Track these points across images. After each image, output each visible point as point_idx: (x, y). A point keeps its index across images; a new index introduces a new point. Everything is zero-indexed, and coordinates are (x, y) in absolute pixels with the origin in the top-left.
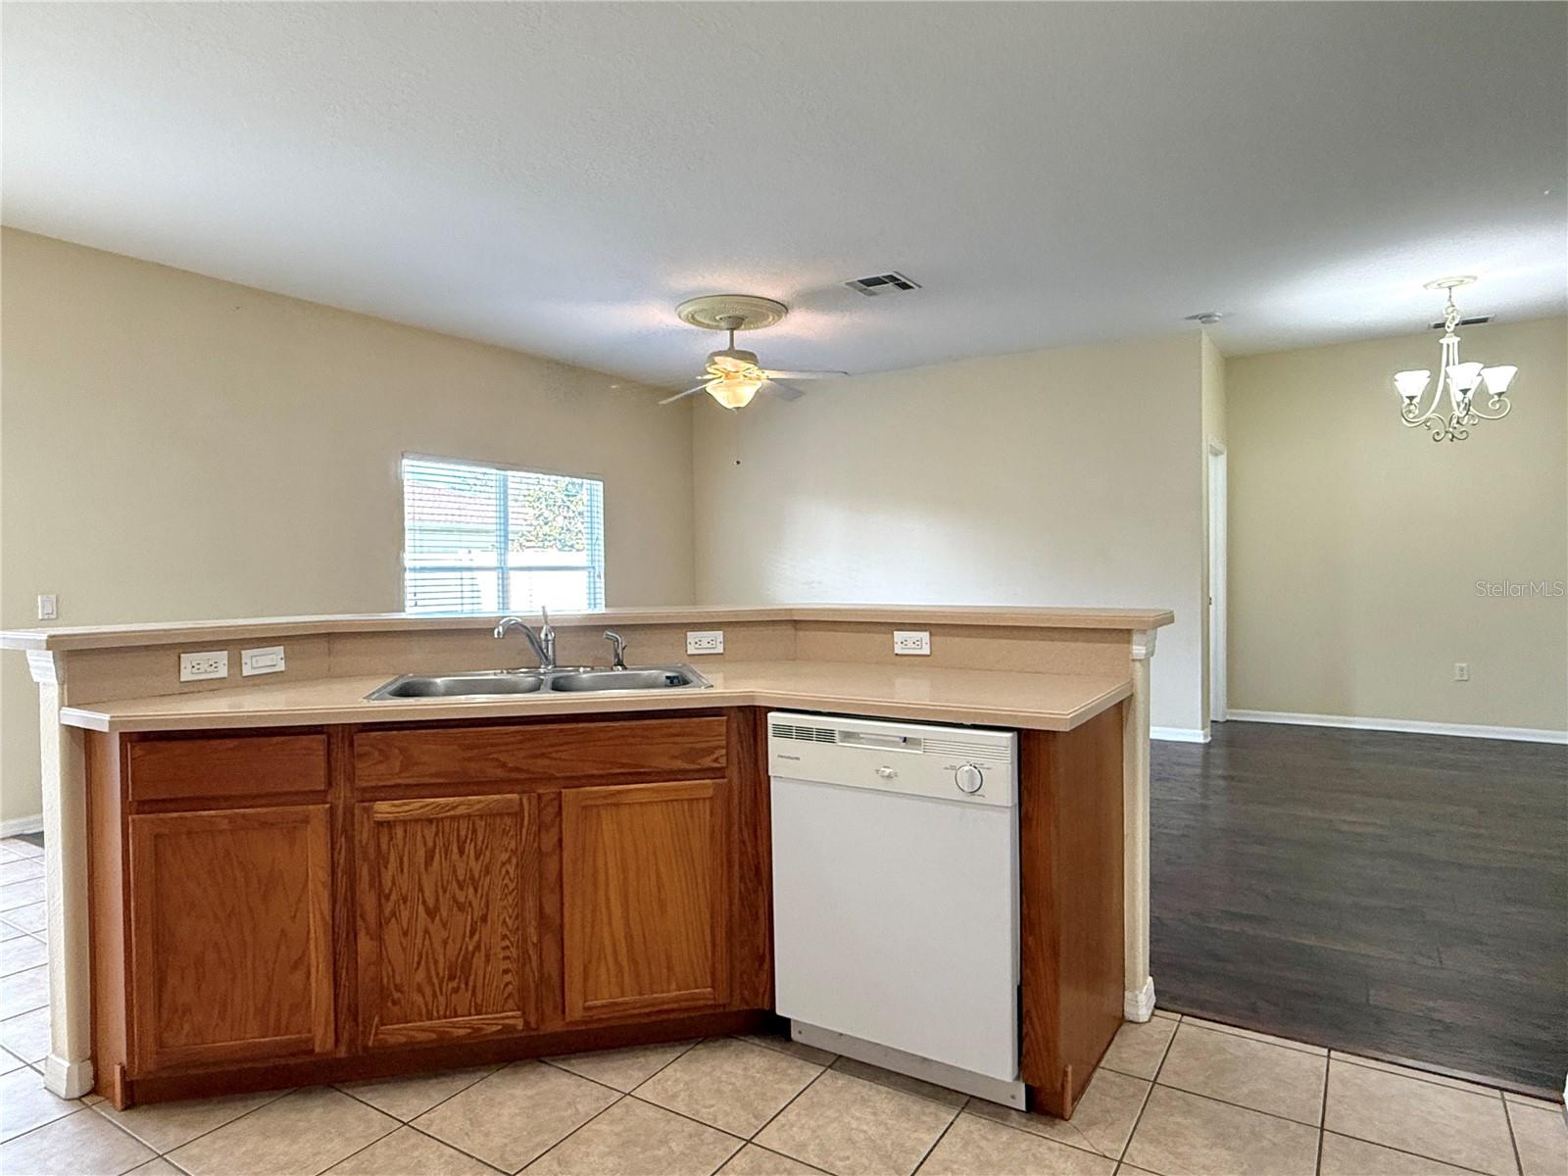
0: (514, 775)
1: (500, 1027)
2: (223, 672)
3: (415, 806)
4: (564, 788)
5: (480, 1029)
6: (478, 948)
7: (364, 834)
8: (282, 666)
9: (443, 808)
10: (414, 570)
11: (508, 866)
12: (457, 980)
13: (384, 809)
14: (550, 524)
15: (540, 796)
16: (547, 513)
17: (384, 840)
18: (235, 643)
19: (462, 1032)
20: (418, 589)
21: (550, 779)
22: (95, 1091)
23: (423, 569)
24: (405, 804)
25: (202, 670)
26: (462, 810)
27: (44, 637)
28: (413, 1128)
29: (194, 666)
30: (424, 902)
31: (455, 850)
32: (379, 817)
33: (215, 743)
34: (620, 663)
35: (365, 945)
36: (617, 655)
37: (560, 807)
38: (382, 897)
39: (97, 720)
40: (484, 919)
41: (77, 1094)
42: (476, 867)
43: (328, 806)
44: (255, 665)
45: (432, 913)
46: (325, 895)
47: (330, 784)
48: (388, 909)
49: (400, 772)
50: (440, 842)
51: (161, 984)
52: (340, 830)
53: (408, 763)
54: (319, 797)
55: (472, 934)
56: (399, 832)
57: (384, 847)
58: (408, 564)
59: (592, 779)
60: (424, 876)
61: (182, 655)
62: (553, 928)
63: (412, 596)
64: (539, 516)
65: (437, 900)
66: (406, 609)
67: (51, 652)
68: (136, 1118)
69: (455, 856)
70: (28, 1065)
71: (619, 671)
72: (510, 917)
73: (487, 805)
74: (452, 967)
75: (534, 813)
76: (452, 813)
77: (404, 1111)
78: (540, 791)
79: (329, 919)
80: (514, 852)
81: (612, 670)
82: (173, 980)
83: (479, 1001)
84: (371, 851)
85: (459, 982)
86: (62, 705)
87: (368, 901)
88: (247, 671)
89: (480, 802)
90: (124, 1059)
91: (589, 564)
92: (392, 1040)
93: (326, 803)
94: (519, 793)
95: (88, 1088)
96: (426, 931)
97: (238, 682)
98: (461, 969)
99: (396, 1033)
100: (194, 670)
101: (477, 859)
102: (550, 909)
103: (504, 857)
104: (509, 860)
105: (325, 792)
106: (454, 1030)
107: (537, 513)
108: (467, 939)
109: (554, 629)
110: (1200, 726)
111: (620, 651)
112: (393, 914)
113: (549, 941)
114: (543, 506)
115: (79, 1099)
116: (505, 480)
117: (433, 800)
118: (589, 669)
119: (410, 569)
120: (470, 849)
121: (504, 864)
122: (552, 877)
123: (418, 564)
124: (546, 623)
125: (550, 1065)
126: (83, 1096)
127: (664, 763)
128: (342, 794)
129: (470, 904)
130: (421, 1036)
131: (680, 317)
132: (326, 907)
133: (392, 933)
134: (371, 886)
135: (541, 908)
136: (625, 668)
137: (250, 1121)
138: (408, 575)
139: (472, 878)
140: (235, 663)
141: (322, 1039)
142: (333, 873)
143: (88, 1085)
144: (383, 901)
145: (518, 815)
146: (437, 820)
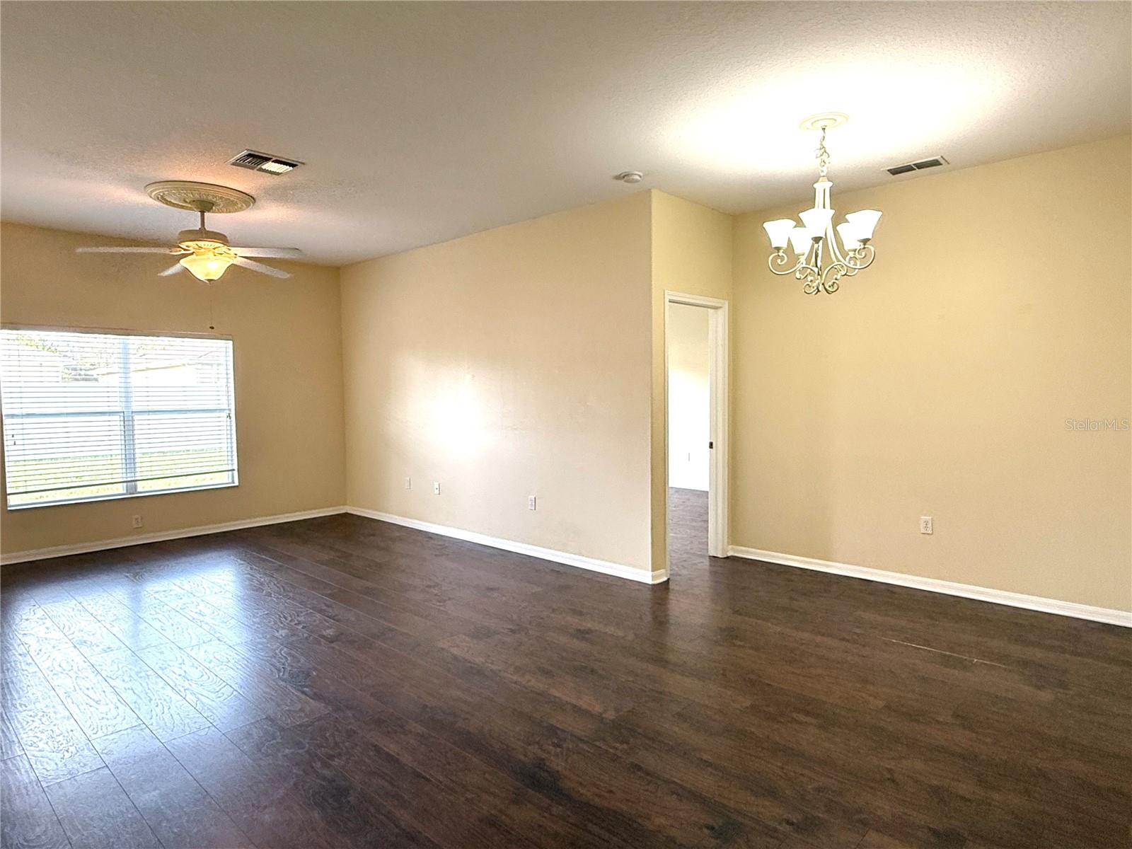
63: (10, 437)
110: (650, 569)
131: (151, 197)
138: (6, 422)
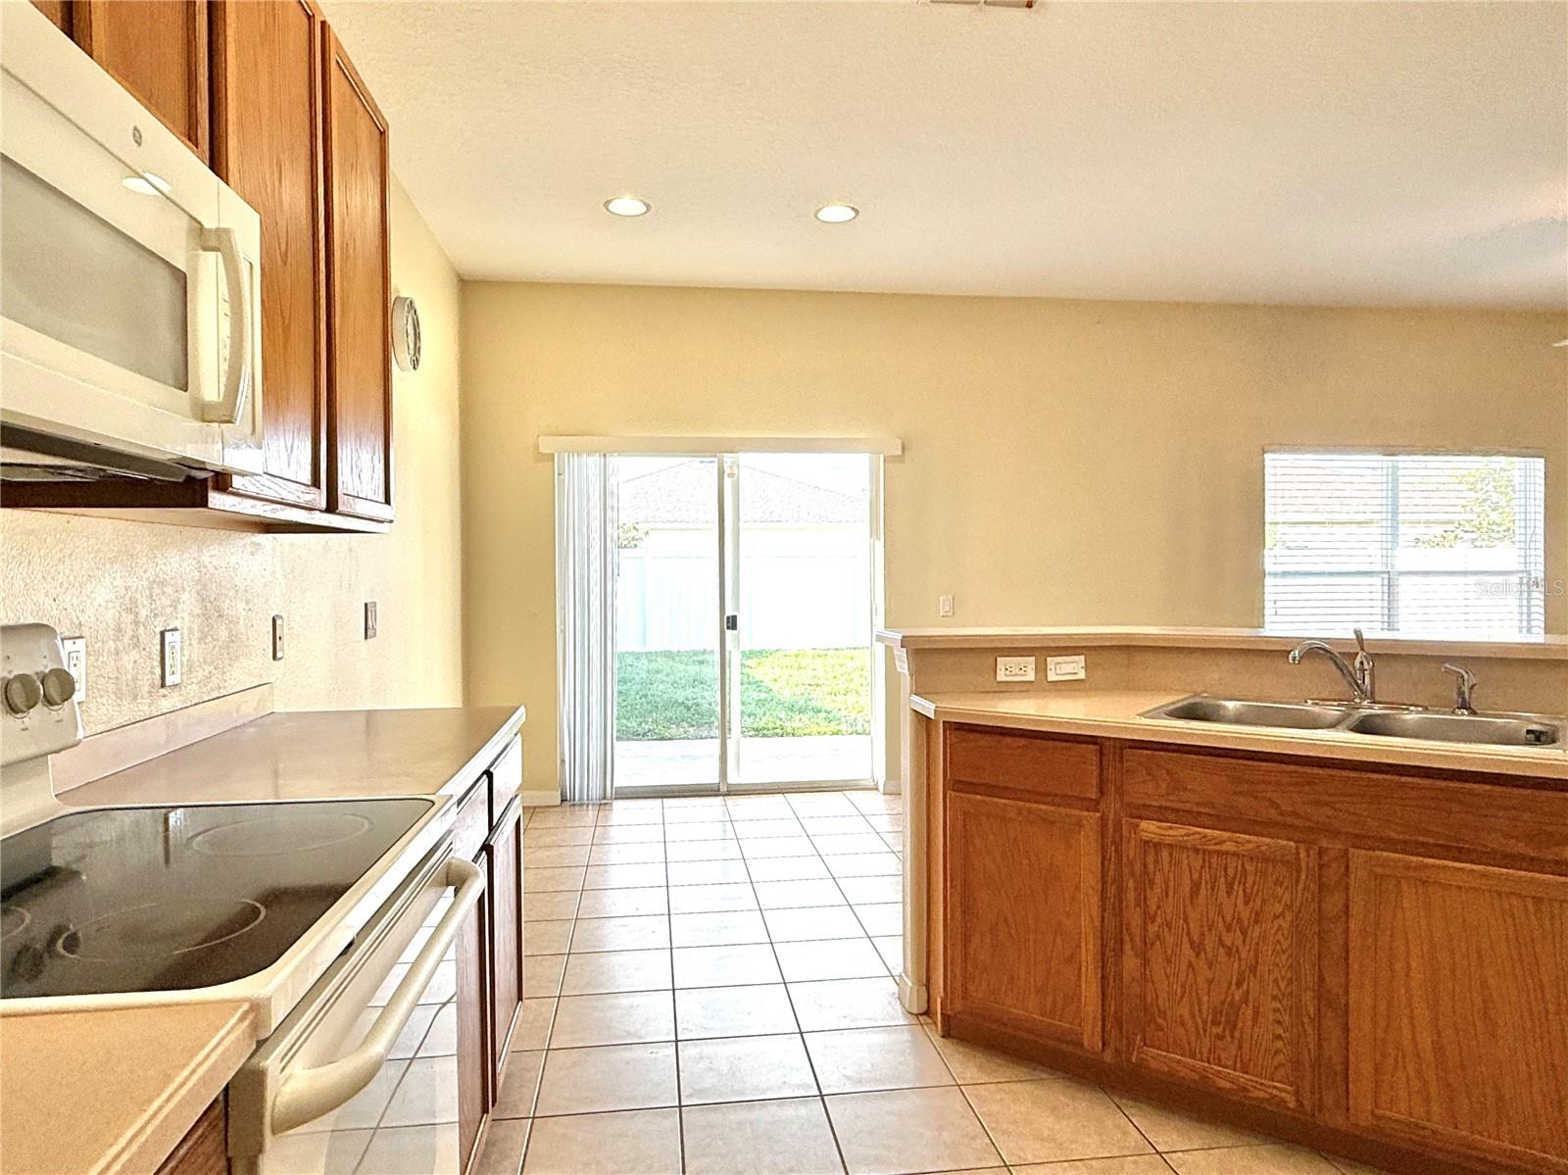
0: (1289, 820)
1: (1267, 1096)
2: (1031, 676)
3: (1178, 832)
4: (1354, 847)
5: (1245, 1089)
6: (1245, 1000)
7: (1131, 850)
8: (1082, 675)
9: (1210, 840)
10: (1275, 574)
11: (1280, 921)
12: (1222, 1026)
13: (1150, 828)
14: (1500, 510)
15: (1322, 852)
16: (1495, 497)
17: (1150, 859)
18: (1043, 650)
19: (1223, 1084)
20: (1279, 597)
21: (1336, 834)
22: (927, 1013)
23: (1285, 574)
24: (1171, 828)
25: (1014, 673)
26: (1229, 847)
27: (899, 637)
28: (1165, 1160)
29: (1010, 669)
30: (1189, 933)
31: (1223, 887)
32: (1145, 836)
33: (1008, 740)
34: (1465, 706)
35: (1130, 963)
36: (1461, 694)
37: (1347, 868)
38: (1148, 918)
39: (928, 708)
40: (1253, 969)
41: (915, 1011)
42: (1245, 913)
43: (1098, 814)
44: (1058, 672)
45: (1198, 948)
46: (1095, 899)
47: (1102, 793)
48: (1152, 928)
49: (1168, 794)
50: (1206, 876)
51: (967, 939)
52: (1111, 842)
53: (1177, 786)
54: (1094, 805)
55: (1239, 984)
56: (1165, 853)
57: (1151, 867)
58: (1269, 567)
59: (1390, 845)
60: (1189, 909)
61: (998, 659)
62: (1332, 1004)
63: (1271, 604)
64: (1485, 500)
65: (1203, 934)
66: (1266, 625)
67: (905, 649)
68: (948, 1048)
69: (1222, 892)
70: (892, 976)
71: (1464, 716)
72: (1283, 978)
73: (1258, 847)
74: (1216, 1012)
75: (1314, 867)
76: (1217, 847)
77: (1160, 1140)
78: (1325, 844)
79: (1097, 923)
80: (1289, 907)
81: (1453, 713)
82: (975, 940)
83: (1246, 1058)
84: (1138, 867)
85: (1224, 1029)
86: (911, 693)
87: (1135, 917)
88: (1052, 677)
89: (1249, 842)
90: (942, 995)
91: (1522, 567)
92: (1153, 1064)
93: (1099, 811)
94: (1295, 842)
95: (923, 1010)
96: (1190, 965)
97: (1042, 686)
98: (1227, 1018)
99: (1158, 1059)
100: (1008, 672)
101: (1246, 903)
102: (1333, 981)
103: (1278, 908)
104: (1282, 914)
105: (1097, 802)
106: (1215, 1078)
107: (1481, 495)
108: (1233, 987)
109: (1374, 657)
111: (1466, 689)
112: (1158, 936)
113: (1331, 1024)
114: (1490, 488)
115: (917, 1015)
116: (1395, 468)
117: (1199, 830)
118: (1420, 709)
119: (1269, 574)
120: (1238, 889)
121: (1277, 917)
122: (1335, 948)
123: (1280, 569)
124: (1362, 649)
125: (1330, 1163)
126: (921, 1015)
127: (1493, 842)
128: (1112, 805)
129: (1237, 951)
130: (1183, 1072)
132: (1096, 911)
133: (1156, 956)
134: (1138, 905)
135: (1321, 979)
136: (1474, 713)
137: (1028, 1087)
138: (1268, 581)
139: (1240, 921)
140: (1041, 669)
141: (1091, 1039)
142: (1104, 882)
143: (924, 1008)
144: (1149, 921)
145: (1293, 865)
146: (1205, 851)
